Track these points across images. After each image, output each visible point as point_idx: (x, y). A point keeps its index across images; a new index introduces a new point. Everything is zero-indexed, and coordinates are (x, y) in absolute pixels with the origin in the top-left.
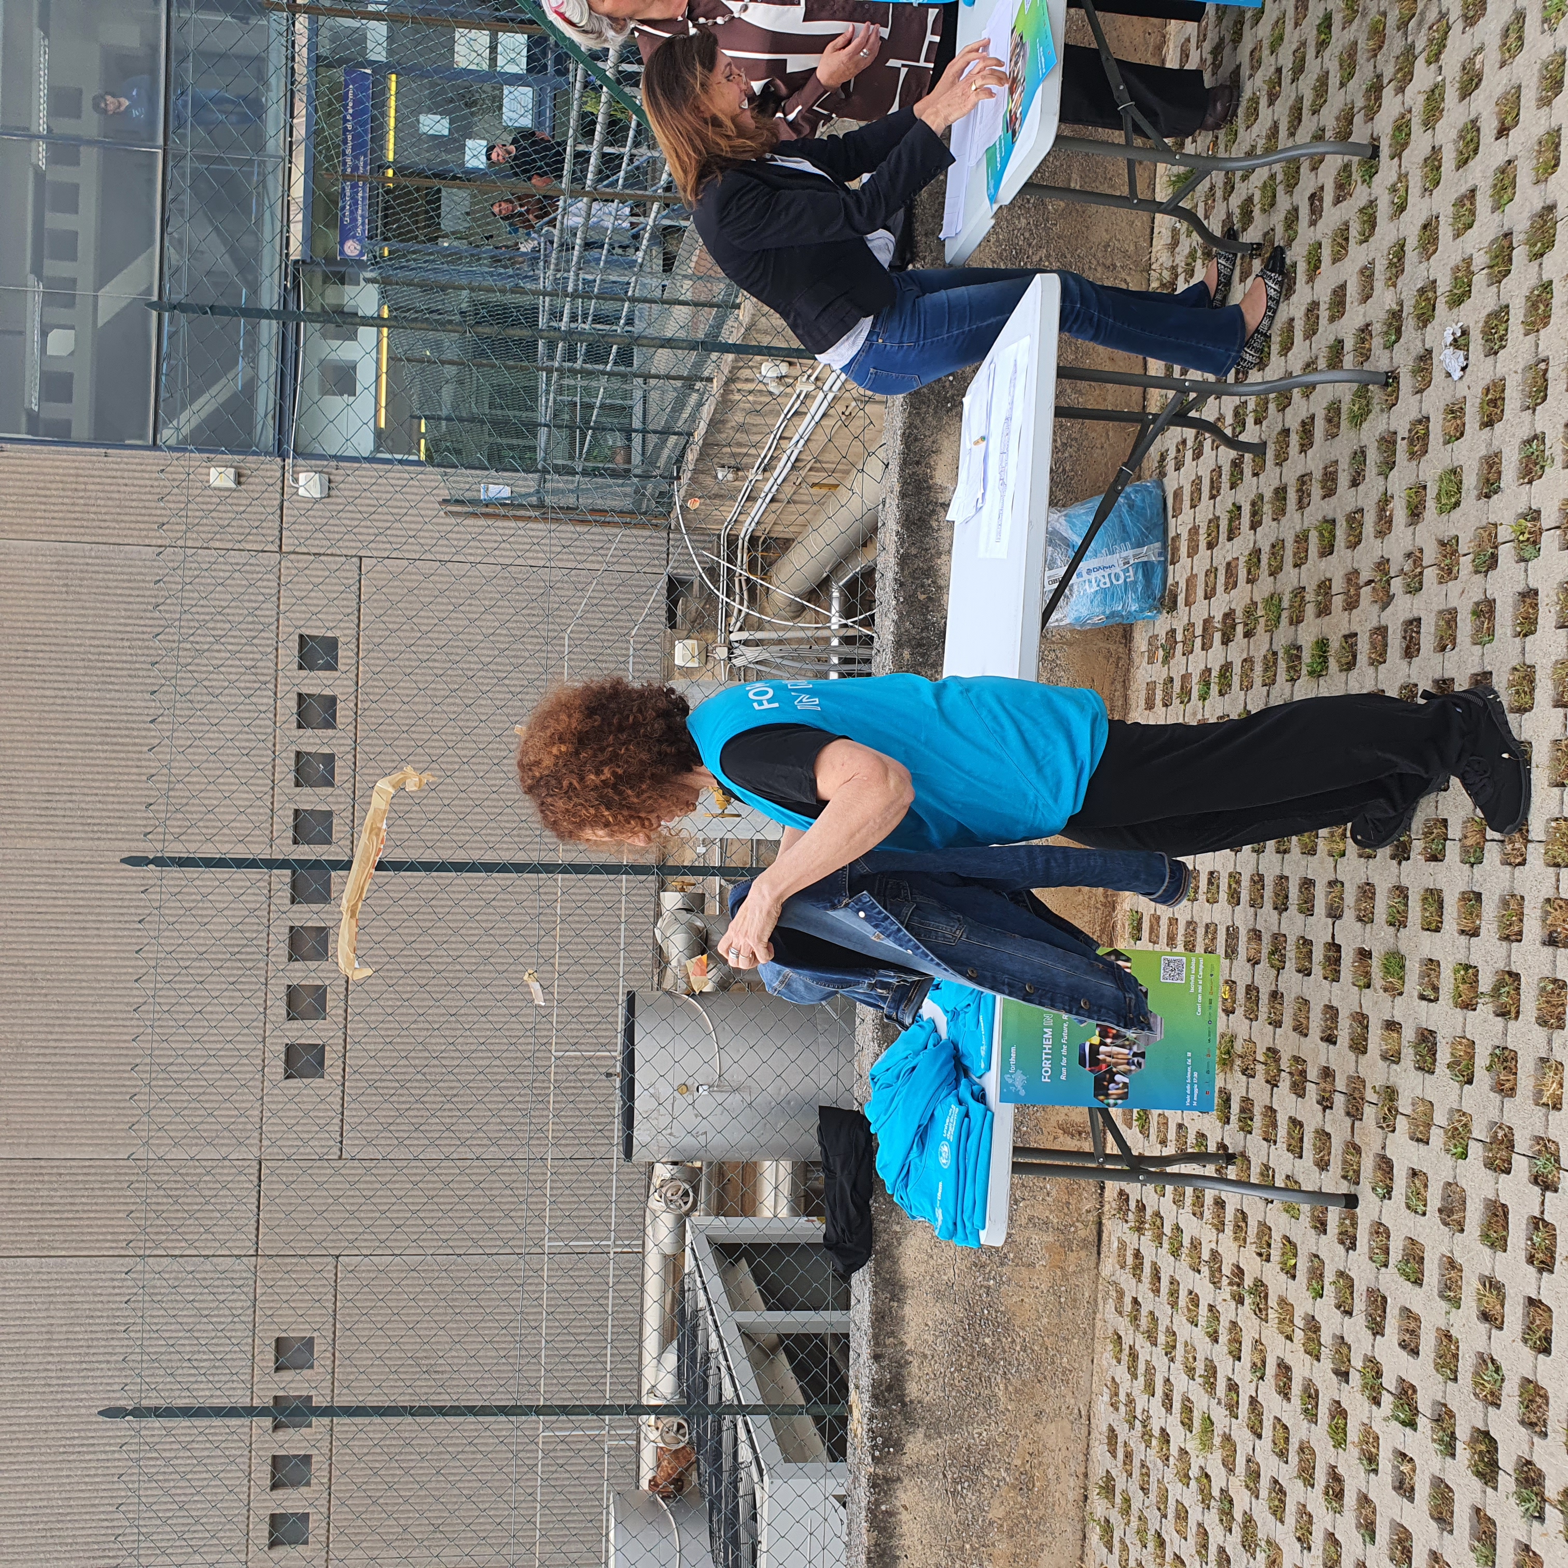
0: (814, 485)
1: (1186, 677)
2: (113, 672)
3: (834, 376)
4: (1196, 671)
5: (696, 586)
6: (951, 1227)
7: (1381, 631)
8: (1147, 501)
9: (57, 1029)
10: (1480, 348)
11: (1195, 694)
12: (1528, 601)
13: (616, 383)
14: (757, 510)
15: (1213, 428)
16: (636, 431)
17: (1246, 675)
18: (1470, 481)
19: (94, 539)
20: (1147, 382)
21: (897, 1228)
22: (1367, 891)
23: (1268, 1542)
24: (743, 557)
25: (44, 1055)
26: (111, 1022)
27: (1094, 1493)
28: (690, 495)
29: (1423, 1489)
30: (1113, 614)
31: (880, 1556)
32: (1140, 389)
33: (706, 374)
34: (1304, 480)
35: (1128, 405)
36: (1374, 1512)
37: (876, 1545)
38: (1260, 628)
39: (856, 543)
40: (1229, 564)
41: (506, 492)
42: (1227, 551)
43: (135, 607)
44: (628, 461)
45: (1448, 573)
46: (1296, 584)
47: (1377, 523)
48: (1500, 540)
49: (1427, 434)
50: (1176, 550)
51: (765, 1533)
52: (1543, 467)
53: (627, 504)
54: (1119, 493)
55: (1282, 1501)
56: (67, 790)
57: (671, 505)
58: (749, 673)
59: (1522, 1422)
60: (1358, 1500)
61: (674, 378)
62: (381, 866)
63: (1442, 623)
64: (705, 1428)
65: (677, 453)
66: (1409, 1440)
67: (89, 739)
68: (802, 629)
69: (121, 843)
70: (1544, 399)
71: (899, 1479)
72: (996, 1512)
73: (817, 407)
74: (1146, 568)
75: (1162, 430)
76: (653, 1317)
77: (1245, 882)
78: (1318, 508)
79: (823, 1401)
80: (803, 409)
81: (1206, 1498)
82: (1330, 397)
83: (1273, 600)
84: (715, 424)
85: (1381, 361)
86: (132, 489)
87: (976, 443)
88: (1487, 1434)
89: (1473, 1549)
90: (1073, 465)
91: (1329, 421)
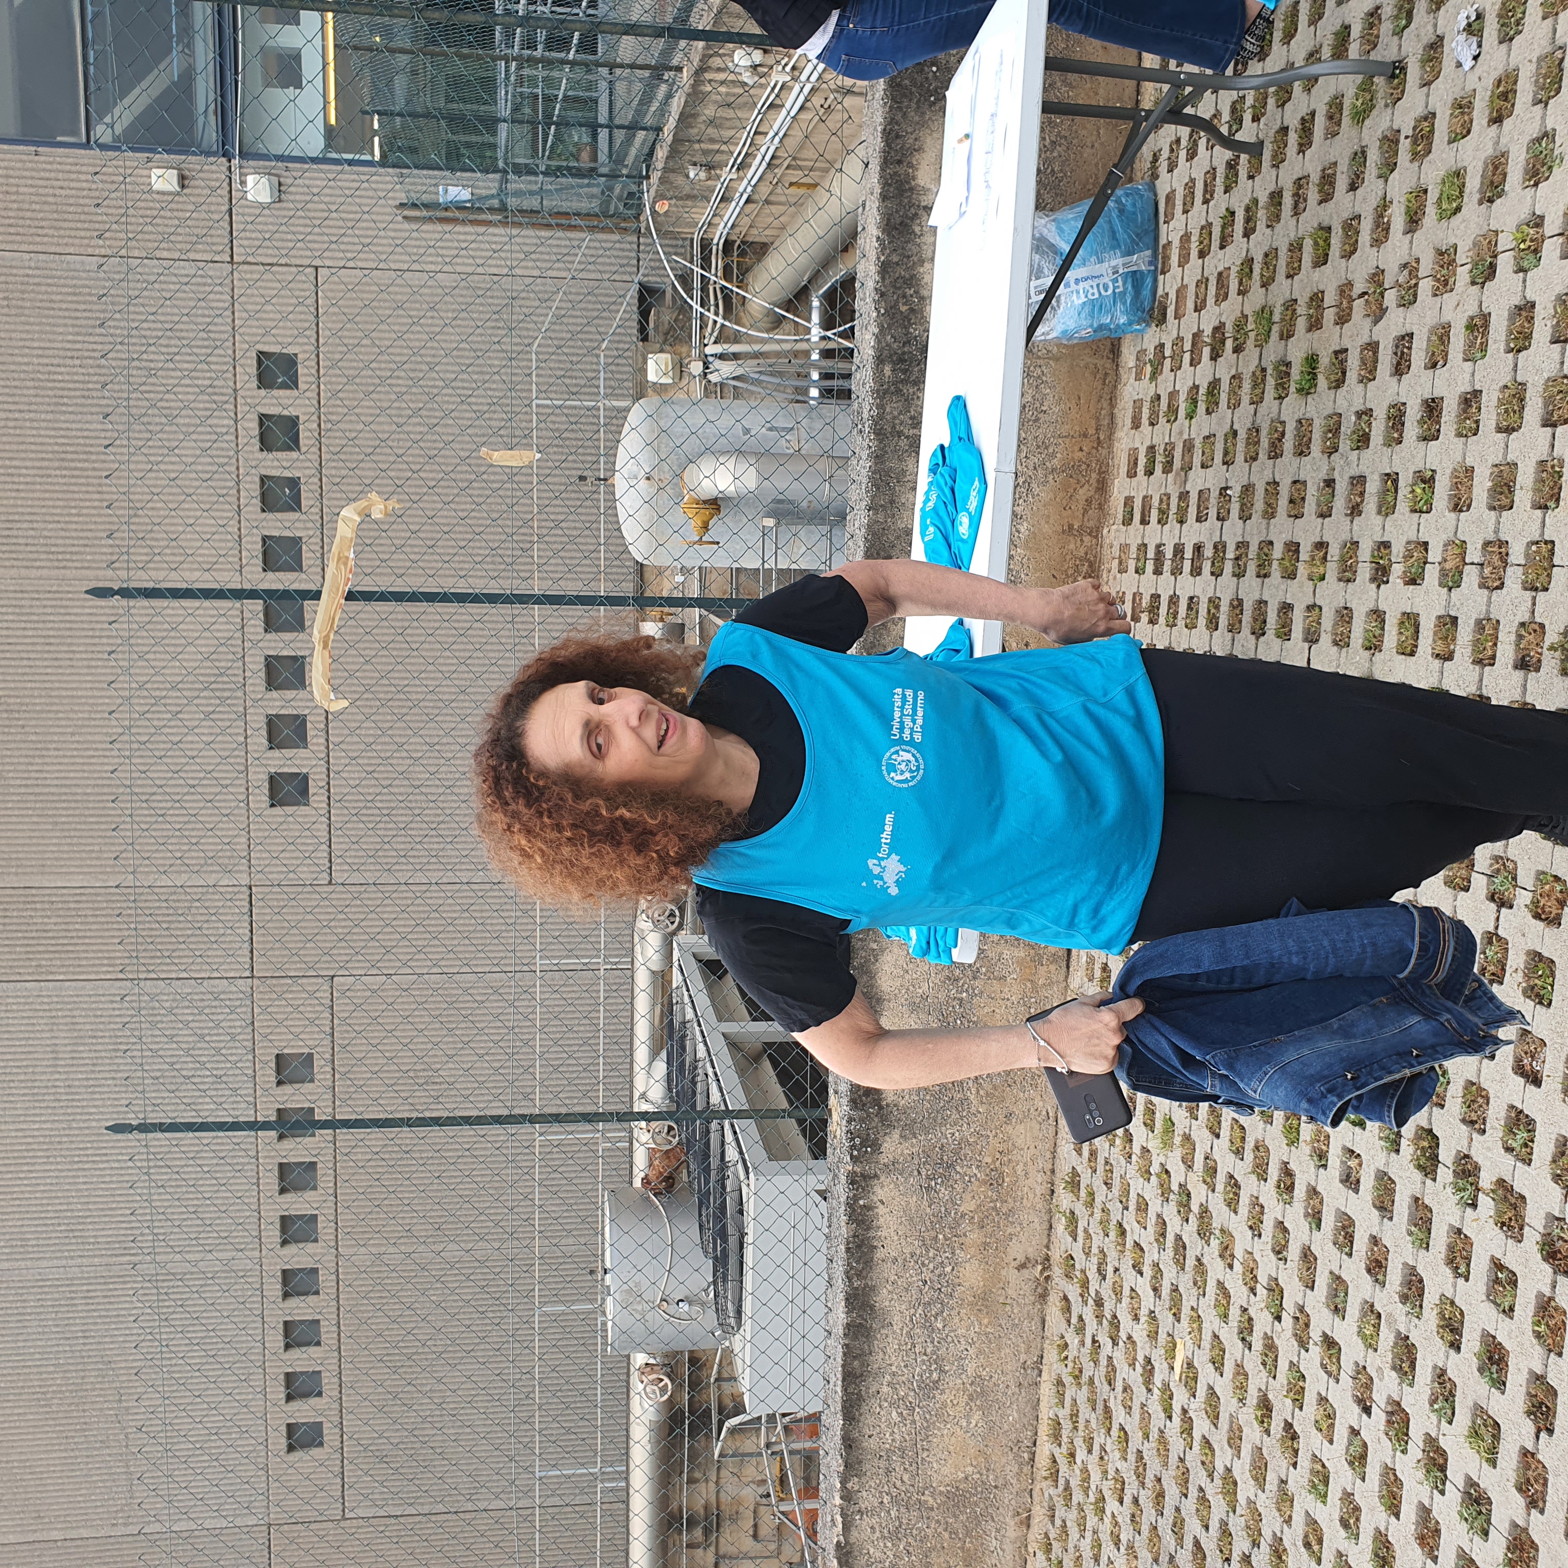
0: (791, 184)
1: (1173, 395)
2: (66, 393)
3: (810, 67)
4: (1183, 388)
5: (668, 296)
6: (924, 945)
7: (1373, 347)
8: (1139, 205)
9: (37, 760)
10: (1495, 34)
11: (1182, 413)
12: (1524, 314)
13: (579, 72)
14: (731, 212)
15: (1208, 126)
16: (601, 126)
17: (1234, 393)
18: (1473, 183)
19: (32, 248)
20: (1140, 75)
21: (874, 946)
22: (1345, 615)
23: (1222, 1231)
24: (717, 262)
25: (26, 786)
26: (91, 753)
27: (1060, 1188)
28: (660, 196)
29: (1368, 1182)
30: (1101, 327)
31: (859, 1247)
32: (1135, 82)
33: (675, 62)
34: (1300, 183)
35: (1120, 99)
36: (1321, 1203)
37: (854, 1236)
38: (1250, 343)
39: (835, 249)
40: (1220, 274)
41: (465, 195)
42: (1220, 260)
43: (83, 322)
44: (594, 158)
45: (1444, 285)
46: (1287, 296)
47: (1373, 231)
48: (1500, 249)
49: (1432, 131)
50: (1166, 258)
51: (751, 1225)
52: (1550, 168)
53: (594, 205)
54: (1108, 197)
55: (1237, 1194)
56: (27, 518)
57: (640, 207)
58: (725, 390)
59: (1463, 1121)
60: (1308, 1191)
61: (641, 67)
62: (351, 596)
63: (1434, 338)
64: (694, 1131)
65: (646, 150)
66: (1357, 1138)
67: (46, 464)
68: (779, 342)
69: (88, 572)
70: (1558, 91)
71: (876, 1176)
72: (968, 1206)
73: (793, 100)
74: (1136, 278)
75: (1156, 127)
76: (642, 1031)
77: (1224, 608)
78: (1314, 214)
79: (805, 1104)
80: (778, 102)
81: (1165, 1192)
82: (1332, 92)
83: (1265, 313)
84: (685, 118)
85: (1387, 52)
86: (68, 192)
87: (960, 141)
88: (1430, 1131)
89: (1410, 1233)
90: (1063, 164)
91: (1331, 118)
